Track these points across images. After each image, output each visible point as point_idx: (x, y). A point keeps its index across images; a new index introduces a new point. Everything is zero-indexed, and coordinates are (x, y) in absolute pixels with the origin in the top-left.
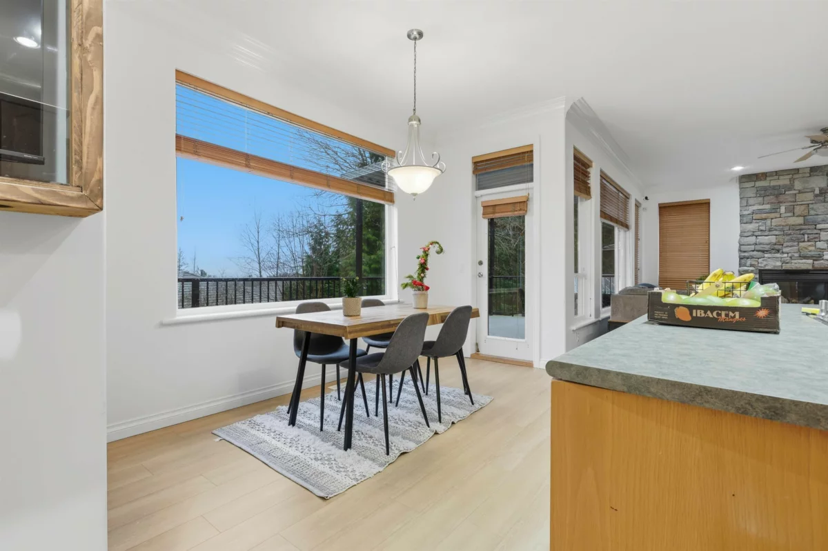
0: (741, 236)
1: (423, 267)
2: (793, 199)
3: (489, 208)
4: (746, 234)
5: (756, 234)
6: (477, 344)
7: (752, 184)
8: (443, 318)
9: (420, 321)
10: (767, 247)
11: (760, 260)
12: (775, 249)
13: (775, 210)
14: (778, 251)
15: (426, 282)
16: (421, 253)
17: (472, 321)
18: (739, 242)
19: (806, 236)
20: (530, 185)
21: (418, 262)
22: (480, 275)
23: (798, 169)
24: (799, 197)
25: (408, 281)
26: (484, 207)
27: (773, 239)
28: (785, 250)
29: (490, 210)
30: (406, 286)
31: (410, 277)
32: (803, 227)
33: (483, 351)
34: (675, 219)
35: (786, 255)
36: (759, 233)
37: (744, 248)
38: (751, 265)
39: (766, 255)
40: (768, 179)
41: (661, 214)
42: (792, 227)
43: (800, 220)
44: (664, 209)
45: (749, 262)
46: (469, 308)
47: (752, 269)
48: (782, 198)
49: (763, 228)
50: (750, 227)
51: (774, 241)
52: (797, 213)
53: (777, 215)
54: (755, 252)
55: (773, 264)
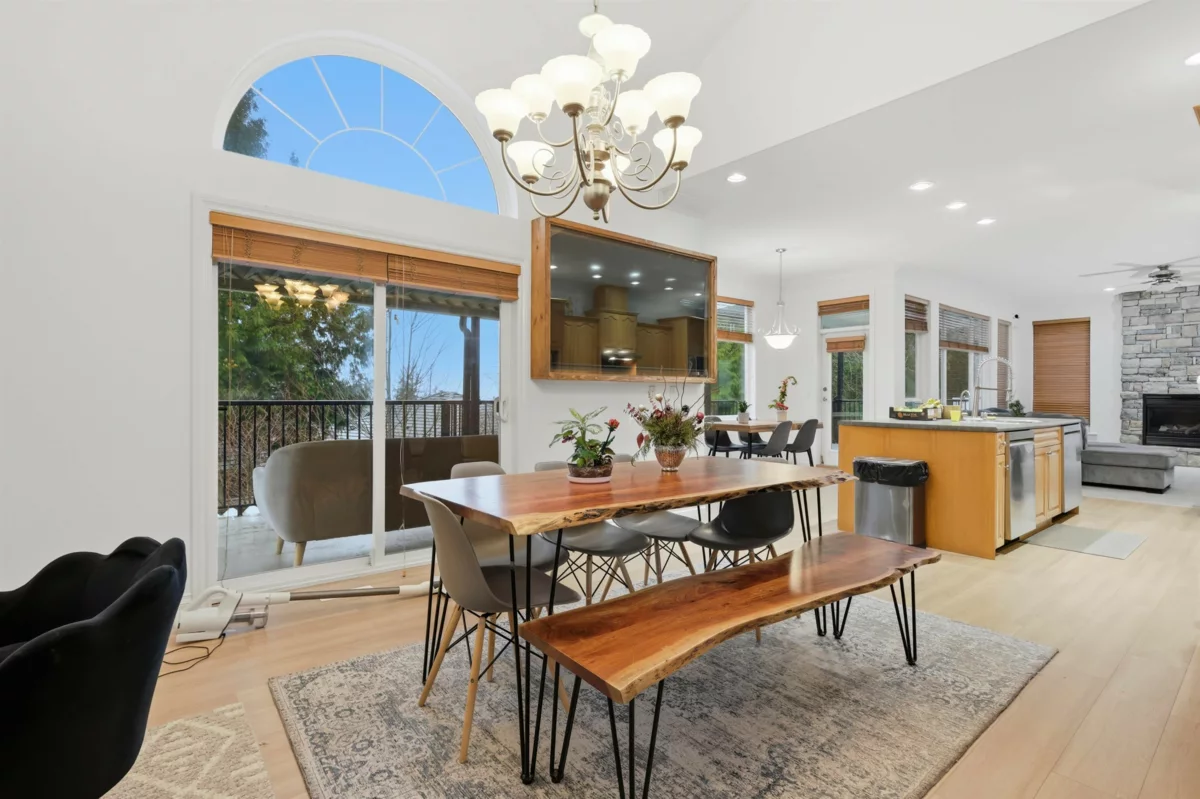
0: (1123, 358)
1: (783, 394)
2: (1180, 320)
3: (832, 345)
4: (1128, 356)
5: (1140, 356)
6: (822, 457)
7: (1136, 302)
8: (799, 427)
9: (785, 427)
10: (1152, 371)
11: (1144, 384)
12: (1162, 372)
13: (1161, 330)
14: (1164, 374)
15: (785, 404)
16: (782, 385)
17: (818, 431)
18: (1121, 365)
19: (1194, 359)
20: (866, 327)
21: (779, 391)
22: (825, 400)
23: (1186, 288)
24: (1188, 318)
25: (774, 403)
26: (829, 343)
27: (1157, 362)
28: (1171, 373)
29: (834, 346)
30: (771, 406)
31: (775, 401)
32: (1191, 349)
33: (827, 463)
34: (1052, 339)
35: (1172, 379)
36: (1143, 355)
37: (1127, 371)
38: (1134, 390)
39: (1151, 379)
40: (1153, 297)
41: (1036, 333)
42: (1180, 350)
43: (1188, 342)
44: (1039, 327)
45: (1132, 385)
46: (816, 421)
47: (1136, 393)
48: (1168, 318)
49: (1147, 349)
50: (1134, 349)
51: (1160, 364)
52: (1185, 334)
53: (1163, 336)
54: (1139, 376)
55: (1158, 387)
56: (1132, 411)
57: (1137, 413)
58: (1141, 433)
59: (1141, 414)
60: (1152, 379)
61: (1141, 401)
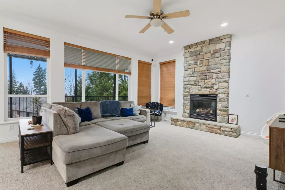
0: (184, 77)
2: (202, 57)
5: (189, 76)
7: (188, 50)
10: (193, 83)
11: (190, 89)
12: (196, 83)
13: (196, 63)
18: (183, 80)
19: (207, 76)
23: (205, 41)
24: (205, 56)
28: (199, 84)
32: (206, 72)
35: (199, 87)
37: (185, 83)
38: (187, 92)
40: (194, 47)
41: (160, 67)
42: (202, 72)
43: (205, 68)
45: (187, 90)
47: (187, 93)
48: (199, 56)
49: (191, 73)
50: (187, 72)
51: (195, 79)
52: (204, 64)
53: (196, 66)
54: (189, 85)
55: (195, 91)
56: (186, 102)
57: (188, 103)
58: (189, 112)
59: (189, 103)
60: (193, 87)
61: (189, 97)
